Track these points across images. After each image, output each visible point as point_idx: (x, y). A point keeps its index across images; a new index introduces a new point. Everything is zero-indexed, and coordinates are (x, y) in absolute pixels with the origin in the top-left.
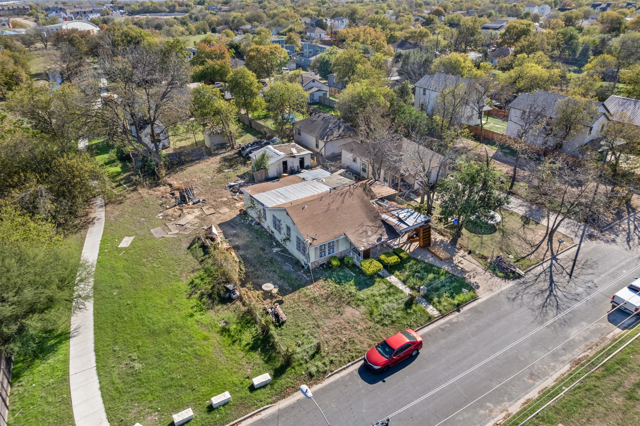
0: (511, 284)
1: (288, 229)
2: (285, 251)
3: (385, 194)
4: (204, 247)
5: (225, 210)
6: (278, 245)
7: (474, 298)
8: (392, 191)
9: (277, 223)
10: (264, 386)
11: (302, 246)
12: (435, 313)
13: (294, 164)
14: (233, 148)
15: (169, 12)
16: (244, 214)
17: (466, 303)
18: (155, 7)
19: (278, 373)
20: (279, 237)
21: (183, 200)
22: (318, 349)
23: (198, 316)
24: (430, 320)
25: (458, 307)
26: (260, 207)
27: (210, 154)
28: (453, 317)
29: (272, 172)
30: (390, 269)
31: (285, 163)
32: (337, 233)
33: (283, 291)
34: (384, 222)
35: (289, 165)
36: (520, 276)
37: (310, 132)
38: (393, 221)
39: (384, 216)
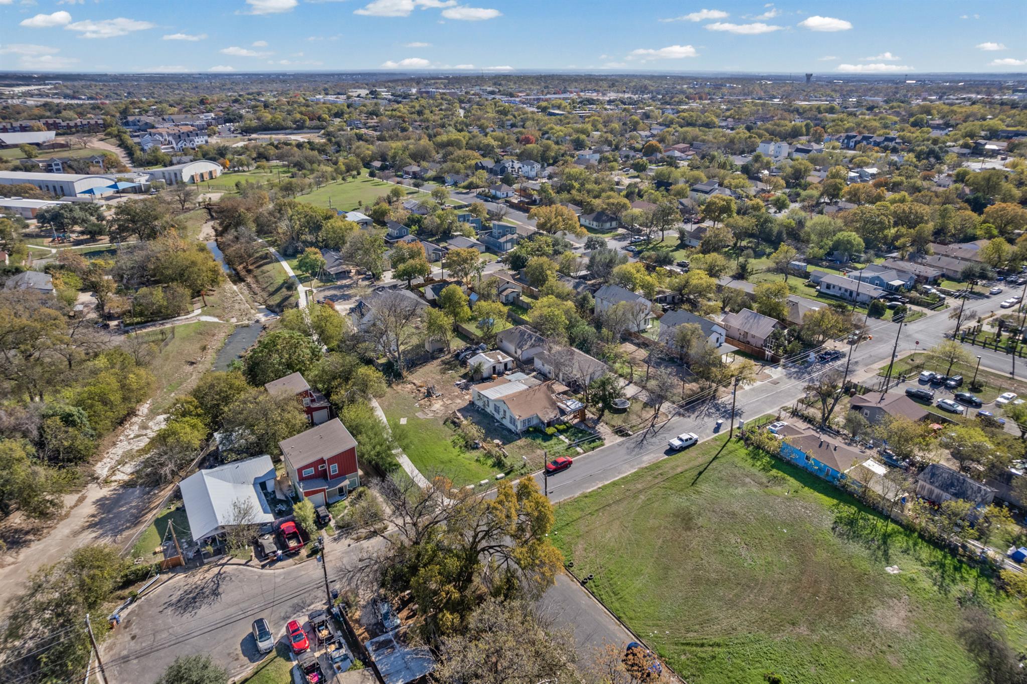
0: (624, 439)
1: (505, 412)
2: (502, 424)
3: (561, 391)
4: (454, 423)
5: (459, 401)
6: (498, 421)
7: (603, 445)
8: (567, 389)
9: (497, 409)
10: (502, 478)
11: (513, 421)
12: (581, 451)
13: (501, 367)
14: (449, 353)
15: (295, 129)
16: (472, 404)
17: (598, 447)
18: (278, 123)
19: (507, 474)
20: (497, 417)
21: (429, 394)
22: (525, 465)
23: (462, 455)
24: (578, 454)
25: (593, 449)
26: (485, 399)
27: (434, 358)
28: (590, 453)
29: (485, 374)
30: (561, 432)
31: (494, 367)
32: (532, 413)
33: (504, 444)
34: (559, 407)
35: (497, 368)
36: (630, 435)
37: (511, 342)
38: (563, 406)
39: (559, 404)
